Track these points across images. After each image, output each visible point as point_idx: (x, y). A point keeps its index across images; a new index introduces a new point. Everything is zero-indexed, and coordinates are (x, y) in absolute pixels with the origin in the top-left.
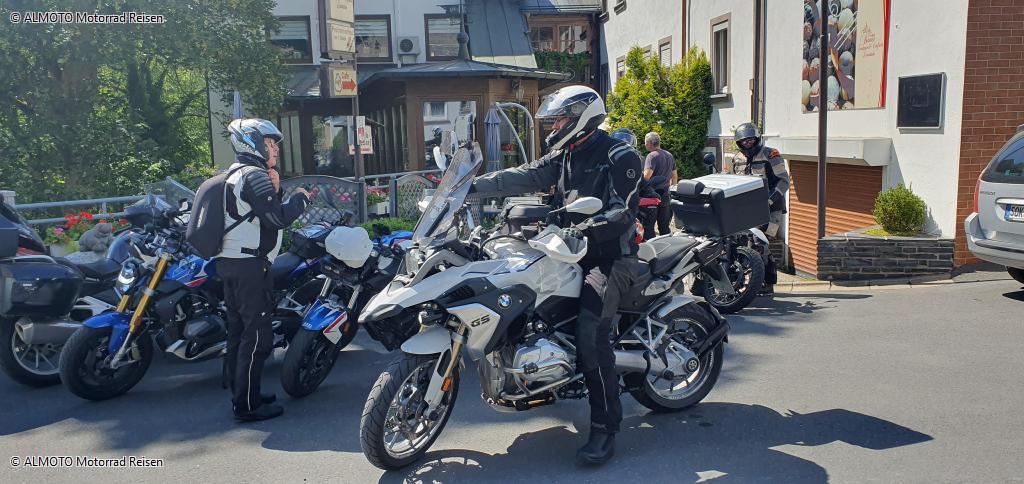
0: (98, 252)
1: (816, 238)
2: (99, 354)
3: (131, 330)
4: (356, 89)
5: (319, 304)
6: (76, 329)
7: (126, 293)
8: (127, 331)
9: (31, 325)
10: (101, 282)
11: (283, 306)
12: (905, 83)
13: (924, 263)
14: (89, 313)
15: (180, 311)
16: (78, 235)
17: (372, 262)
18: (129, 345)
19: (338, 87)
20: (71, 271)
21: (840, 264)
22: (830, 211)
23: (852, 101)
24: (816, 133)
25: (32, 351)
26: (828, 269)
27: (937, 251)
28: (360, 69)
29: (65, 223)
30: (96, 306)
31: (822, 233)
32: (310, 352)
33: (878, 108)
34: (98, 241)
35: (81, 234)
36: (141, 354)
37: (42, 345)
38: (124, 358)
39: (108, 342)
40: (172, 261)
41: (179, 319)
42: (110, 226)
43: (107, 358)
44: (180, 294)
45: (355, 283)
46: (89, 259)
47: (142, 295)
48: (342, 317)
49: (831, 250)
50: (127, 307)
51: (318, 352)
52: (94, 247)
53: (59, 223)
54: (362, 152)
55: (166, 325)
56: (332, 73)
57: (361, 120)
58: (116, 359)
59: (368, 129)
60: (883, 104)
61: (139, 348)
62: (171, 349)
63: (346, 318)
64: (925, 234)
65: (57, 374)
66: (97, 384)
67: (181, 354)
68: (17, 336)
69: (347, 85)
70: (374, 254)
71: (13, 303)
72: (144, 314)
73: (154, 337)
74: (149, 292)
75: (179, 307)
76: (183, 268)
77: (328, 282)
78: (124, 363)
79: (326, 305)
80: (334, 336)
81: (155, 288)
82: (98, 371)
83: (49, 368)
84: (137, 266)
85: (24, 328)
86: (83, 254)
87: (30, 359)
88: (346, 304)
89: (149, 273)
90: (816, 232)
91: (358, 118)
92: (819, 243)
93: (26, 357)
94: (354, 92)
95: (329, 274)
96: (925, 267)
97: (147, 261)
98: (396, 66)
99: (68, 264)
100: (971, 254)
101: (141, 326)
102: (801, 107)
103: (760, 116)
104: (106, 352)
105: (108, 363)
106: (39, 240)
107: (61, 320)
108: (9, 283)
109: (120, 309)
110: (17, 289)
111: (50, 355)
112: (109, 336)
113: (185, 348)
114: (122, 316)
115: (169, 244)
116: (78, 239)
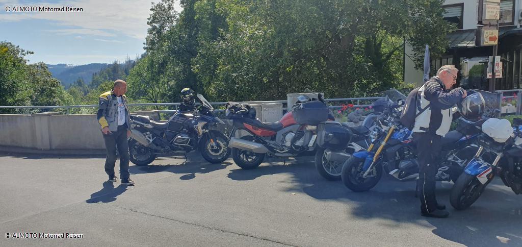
0: (356, 122)
2: (359, 170)
3: (374, 161)
4: (497, 40)
5: (474, 160)
6: (349, 157)
7: (373, 143)
8: (372, 161)
9: (330, 152)
15: (398, 155)
17: (511, 141)
18: (372, 168)
19: (486, 40)
25: (329, 164)
28: (500, 29)
29: (342, 108)
32: (467, 187)
34: (356, 117)
36: (377, 173)
37: (333, 162)
38: (369, 174)
39: (362, 165)
40: (396, 130)
41: (397, 159)
43: (362, 173)
44: (398, 146)
45: (499, 152)
47: (380, 144)
48: (489, 170)
51: (473, 187)
53: (339, 108)
54: (496, 77)
55: (390, 161)
56: (484, 31)
57: (498, 59)
58: (366, 174)
61: (376, 170)
62: (392, 173)
63: (491, 170)
65: (340, 176)
66: (356, 184)
67: (396, 176)
68: (324, 157)
69: (491, 39)
70: (513, 136)
71: (325, 141)
73: (383, 166)
74: (383, 143)
76: (401, 133)
77: (481, 148)
78: (369, 176)
79: (479, 162)
80: (483, 179)
81: (386, 142)
82: (357, 178)
83: (335, 173)
84: (379, 130)
85: (328, 153)
88: (491, 163)
89: (385, 134)
91: (496, 57)
93: (327, 166)
94: (496, 43)
95: (484, 145)
101: (378, 160)
104: (362, 170)
105: (362, 175)
107: (342, 152)
108: (324, 132)
109: (369, 150)
110: (327, 136)
111: (336, 167)
112: (364, 162)
113: (398, 173)
114: (369, 153)
115: (395, 121)
116: (347, 116)
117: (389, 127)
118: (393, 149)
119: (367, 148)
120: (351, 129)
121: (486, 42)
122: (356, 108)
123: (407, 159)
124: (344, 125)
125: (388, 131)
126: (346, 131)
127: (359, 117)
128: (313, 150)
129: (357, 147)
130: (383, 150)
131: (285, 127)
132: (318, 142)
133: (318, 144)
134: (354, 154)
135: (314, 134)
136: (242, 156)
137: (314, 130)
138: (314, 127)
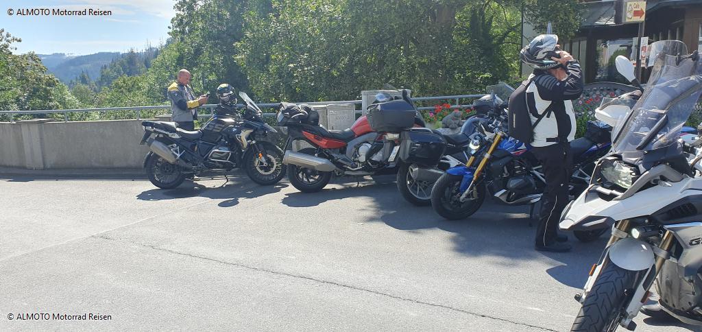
0: (453, 129)
2: (454, 191)
3: (474, 179)
4: (644, 16)
6: (441, 175)
7: (473, 155)
8: (471, 179)
9: (417, 169)
10: (457, 147)
14: (448, 165)
15: (506, 171)
18: (471, 189)
19: (629, 15)
25: (416, 184)
29: (434, 110)
34: (453, 122)
36: (478, 195)
37: (421, 182)
38: (468, 196)
39: (460, 184)
40: (503, 137)
41: (505, 176)
43: (458, 195)
44: (507, 159)
47: (483, 157)
50: (472, 165)
54: (642, 66)
55: (496, 179)
56: (626, 5)
57: (645, 40)
58: (464, 196)
61: (478, 191)
62: (498, 195)
65: (429, 200)
66: (451, 209)
67: (503, 199)
68: (410, 175)
69: (637, 13)
71: (410, 154)
72: (482, 170)
73: (487, 185)
74: (487, 156)
75: (505, 167)
76: (511, 142)
78: (468, 199)
81: (491, 154)
82: (452, 202)
83: (424, 196)
84: (481, 138)
85: (414, 170)
87: (415, 189)
89: (488, 143)
91: (642, 38)
93: (413, 187)
94: (643, 19)
97: (488, 136)
99: (439, 134)
101: (480, 178)
104: (458, 191)
105: (459, 197)
106: (422, 119)
107: (433, 168)
108: (409, 142)
109: (468, 165)
110: (412, 145)
111: (425, 188)
112: (461, 181)
113: (506, 196)
114: (469, 169)
115: (503, 126)
116: (441, 120)
117: (494, 134)
118: (500, 163)
119: (465, 162)
120: (446, 137)
121: (630, 18)
122: (453, 110)
123: (518, 176)
124: (435, 133)
125: (494, 139)
126: (439, 140)
127: (457, 122)
128: (394, 166)
129: (453, 162)
130: (487, 164)
131: (358, 136)
132: (401, 156)
133: (402, 158)
134: (448, 171)
135: (396, 145)
136: (300, 175)
137: (396, 140)
138: (396, 136)
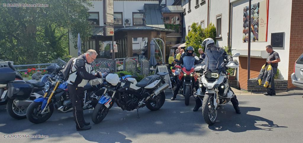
0: (37, 80)
1: (247, 79)
2: (38, 110)
3: (48, 103)
4: (113, 33)
5: (103, 96)
6: (31, 102)
7: (47, 92)
8: (46, 103)
9: (18, 101)
10: (39, 88)
11: (92, 96)
12: (273, 35)
13: (279, 87)
14: (35, 98)
15: (62, 98)
16: (31, 74)
17: (119, 84)
18: (47, 107)
19: (108, 33)
20: (30, 85)
21: (254, 87)
22: (251, 72)
23: (258, 40)
24: (247, 49)
25: (18, 108)
26: (250, 89)
27: (283, 84)
28: (115, 28)
29: (27, 71)
30: (37, 95)
31: (249, 78)
32: (100, 110)
33: (265, 42)
34: (37, 76)
35: (32, 74)
36: (50, 110)
37: (21, 107)
38: (45, 111)
39: (41, 107)
40: (60, 83)
41: (62, 100)
42: (41, 72)
43: (40, 111)
44: (62, 93)
45: (114, 90)
46: (35, 82)
47: (51, 93)
48: (110, 100)
49: (252, 83)
50: (47, 96)
51: (103, 110)
52: (36, 78)
53: (26, 71)
54: (115, 52)
55: (58, 102)
56: (107, 29)
57: (115, 42)
59: (116, 45)
60: (267, 41)
61: (50, 108)
62: (59, 109)
63: (111, 100)
64: (279, 79)
65: (25, 116)
66: (37, 119)
67: (62, 110)
68: (14, 104)
69: (111, 32)
70: (120, 82)
71: (13, 94)
72: (52, 98)
73: (54, 105)
74: (53, 92)
75: (62, 96)
76: (64, 85)
77: (106, 90)
78: (45, 113)
79: (105, 96)
80: (107, 106)
81: (55, 91)
82: (38, 115)
83: (23, 114)
84: (50, 84)
85: (16, 102)
86: (33, 80)
87: (17, 111)
88: (111, 96)
89: (54, 86)
90: (247, 78)
91: (114, 42)
92: (248, 81)
93: (16, 110)
94: (113, 35)
95: (107, 87)
96: (280, 88)
97: (53, 83)
98: (124, 27)
99: (29, 83)
100: (293, 85)
101: (50, 102)
102: (242, 41)
103: (230, 43)
104: (40, 109)
106: (21, 76)
107: (27, 100)
108: (13, 88)
109: (45, 96)
110: (15, 90)
111: (23, 110)
112: (41, 104)
113: (63, 108)
114: (45, 98)
115: (60, 78)
116: (31, 76)
117: (56, 82)
118: (59, 94)
119: (43, 95)
122: (37, 71)
124: (27, 82)
127: (39, 76)
128: (5, 100)
130: (54, 94)
132: (8, 95)
133: (9, 97)
134: (34, 100)
135: (5, 90)
137: (5, 87)
138: (5, 85)
